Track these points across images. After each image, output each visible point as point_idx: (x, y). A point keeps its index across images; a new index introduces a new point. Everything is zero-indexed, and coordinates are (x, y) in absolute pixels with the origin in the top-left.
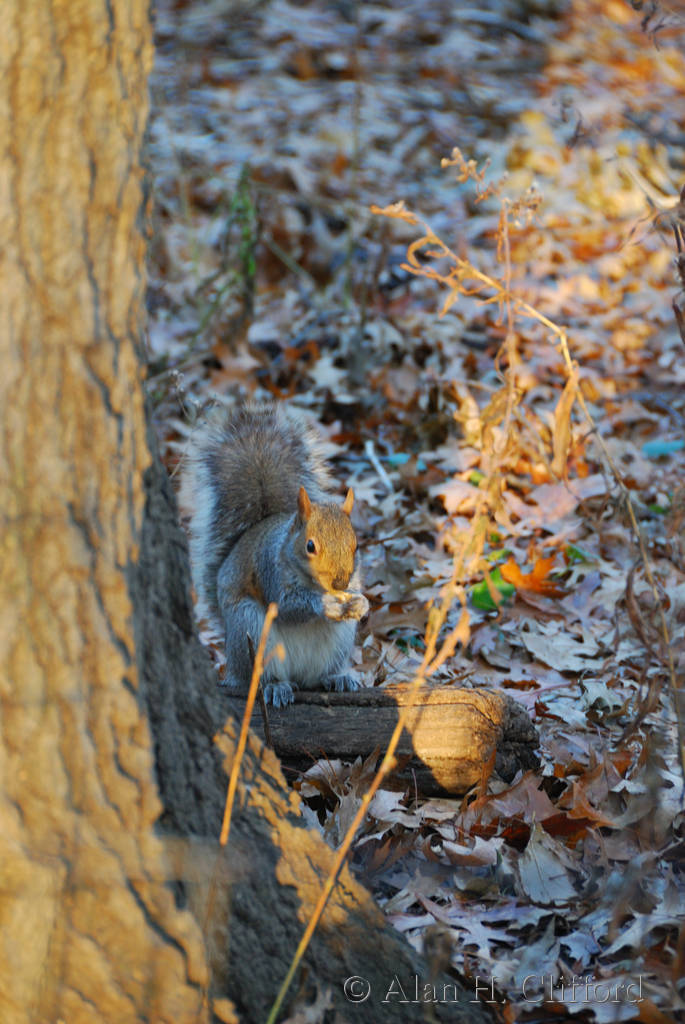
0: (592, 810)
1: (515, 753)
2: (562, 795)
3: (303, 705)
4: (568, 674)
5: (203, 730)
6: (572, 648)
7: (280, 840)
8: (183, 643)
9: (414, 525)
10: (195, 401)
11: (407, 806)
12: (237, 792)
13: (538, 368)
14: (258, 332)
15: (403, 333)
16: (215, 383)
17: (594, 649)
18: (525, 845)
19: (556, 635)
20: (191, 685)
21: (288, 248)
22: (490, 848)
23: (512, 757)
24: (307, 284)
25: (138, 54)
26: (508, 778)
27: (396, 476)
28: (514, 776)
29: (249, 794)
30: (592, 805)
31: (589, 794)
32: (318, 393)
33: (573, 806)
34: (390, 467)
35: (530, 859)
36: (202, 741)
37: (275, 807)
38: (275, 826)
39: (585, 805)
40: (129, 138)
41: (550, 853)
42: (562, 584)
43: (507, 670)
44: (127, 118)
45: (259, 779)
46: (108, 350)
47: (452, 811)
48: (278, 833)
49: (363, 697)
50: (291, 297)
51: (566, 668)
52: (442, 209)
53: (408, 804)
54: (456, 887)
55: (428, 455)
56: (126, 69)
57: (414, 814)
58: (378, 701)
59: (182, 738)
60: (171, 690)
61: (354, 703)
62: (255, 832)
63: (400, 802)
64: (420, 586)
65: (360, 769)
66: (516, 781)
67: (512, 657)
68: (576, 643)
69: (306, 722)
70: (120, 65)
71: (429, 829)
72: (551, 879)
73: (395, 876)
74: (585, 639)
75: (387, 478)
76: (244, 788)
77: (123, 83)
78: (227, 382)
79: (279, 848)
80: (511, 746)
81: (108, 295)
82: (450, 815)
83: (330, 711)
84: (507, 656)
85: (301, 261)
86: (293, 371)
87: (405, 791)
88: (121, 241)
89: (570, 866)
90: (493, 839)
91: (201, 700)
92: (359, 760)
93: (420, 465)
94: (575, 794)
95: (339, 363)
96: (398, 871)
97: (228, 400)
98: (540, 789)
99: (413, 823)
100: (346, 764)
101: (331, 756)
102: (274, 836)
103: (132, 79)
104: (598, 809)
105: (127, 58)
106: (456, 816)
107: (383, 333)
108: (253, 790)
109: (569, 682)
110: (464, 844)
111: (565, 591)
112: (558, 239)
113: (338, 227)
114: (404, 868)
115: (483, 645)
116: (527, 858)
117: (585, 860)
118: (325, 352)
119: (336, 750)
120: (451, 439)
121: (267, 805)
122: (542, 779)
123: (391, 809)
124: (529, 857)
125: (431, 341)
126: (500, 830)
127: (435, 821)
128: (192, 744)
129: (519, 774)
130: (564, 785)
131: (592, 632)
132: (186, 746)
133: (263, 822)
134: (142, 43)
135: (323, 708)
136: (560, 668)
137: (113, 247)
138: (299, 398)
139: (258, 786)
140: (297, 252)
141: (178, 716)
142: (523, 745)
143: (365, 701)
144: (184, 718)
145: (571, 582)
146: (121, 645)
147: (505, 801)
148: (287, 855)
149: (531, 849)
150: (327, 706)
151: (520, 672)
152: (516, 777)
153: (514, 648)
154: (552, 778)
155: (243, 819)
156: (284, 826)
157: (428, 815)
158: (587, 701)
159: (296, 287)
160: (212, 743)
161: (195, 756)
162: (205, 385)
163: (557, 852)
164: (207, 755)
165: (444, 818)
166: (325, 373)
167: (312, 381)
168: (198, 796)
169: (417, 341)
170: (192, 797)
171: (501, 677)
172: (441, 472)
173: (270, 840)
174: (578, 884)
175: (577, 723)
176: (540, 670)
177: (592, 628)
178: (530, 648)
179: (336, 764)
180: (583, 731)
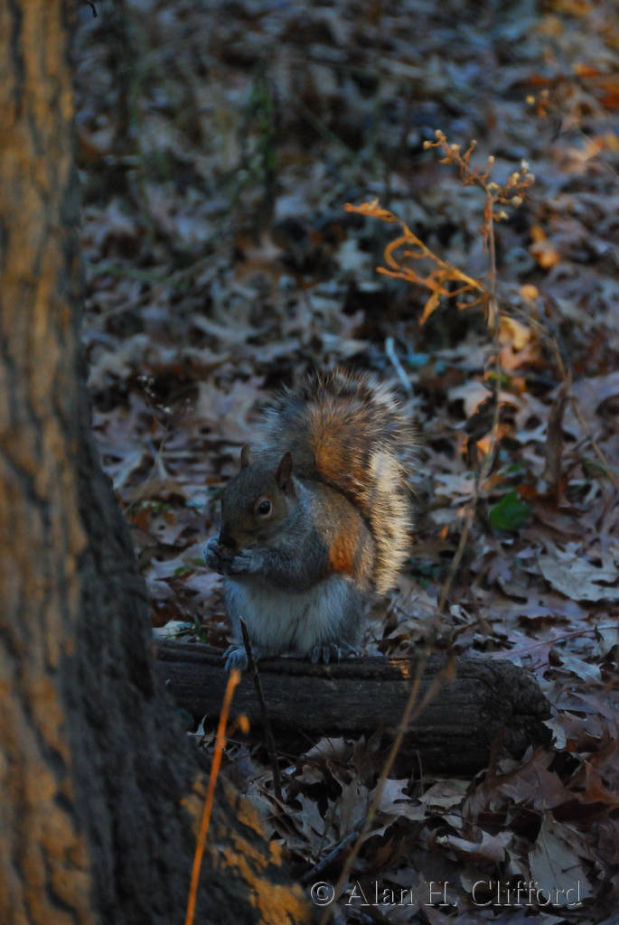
0: (606, 792)
1: (525, 726)
2: (574, 774)
3: (305, 677)
4: (585, 604)
5: (167, 796)
6: (590, 574)
7: (257, 902)
8: (143, 704)
9: (432, 432)
10: (219, 294)
11: (409, 795)
12: (207, 855)
13: (562, 244)
14: (286, 207)
15: (428, 210)
16: (239, 275)
17: (613, 574)
18: (536, 837)
19: (574, 560)
20: (153, 747)
21: (318, 112)
22: (496, 843)
23: (522, 731)
24: (337, 152)
25: (54, 104)
26: (518, 756)
27: (415, 378)
28: (524, 753)
29: (222, 855)
30: (605, 784)
31: (601, 772)
32: (341, 283)
33: (586, 785)
34: (410, 369)
35: (541, 852)
36: (167, 807)
37: (252, 863)
38: (252, 886)
39: (599, 784)
40: (46, 197)
41: (561, 842)
42: (581, 500)
43: (523, 601)
44: (43, 176)
45: (235, 836)
46: (29, 434)
47: (459, 794)
48: (256, 894)
49: (366, 668)
50: (319, 170)
51: (584, 598)
52: (474, 58)
53: (412, 792)
54: (463, 889)
55: (448, 353)
56: (39, 122)
57: (420, 803)
58: (381, 673)
59: (144, 809)
60: (130, 757)
61: (358, 676)
62: (229, 897)
63: (404, 791)
64: (436, 507)
65: (364, 748)
66: (526, 759)
67: (529, 586)
68: (594, 569)
69: (308, 696)
70: (32, 119)
71: (436, 820)
72: (564, 871)
73: (399, 872)
74: (604, 562)
75: (406, 379)
76: (216, 850)
77: (37, 138)
78: (251, 274)
79: (258, 910)
80: (520, 719)
81: (29, 372)
82: (457, 800)
83: (332, 684)
84: (524, 584)
85: (333, 127)
86: (318, 253)
87: (409, 777)
88: (41, 313)
89: (583, 854)
90: (501, 834)
91: (164, 764)
92: (362, 739)
93: (439, 366)
94: (588, 773)
95: (364, 246)
96: (403, 866)
97: (251, 294)
98: (550, 769)
99: (418, 816)
100: (349, 741)
101: (333, 732)
102: (252, 898)
103: (47, 131)
104: (612, 790)
105: (41, 110)
106: (464, 800)
107: (408, 212)
108: (227, 851)
109: (586, 615)
110: (470, 839)
111: (584, 509)
112: (585, 89)
113: (368, 87)
114: (409, 864)
115: (499, 575)
116: (537, 851)
117: (601, 845)
118: (351, 233)
119: (339, 725)
120: (471, 335)
121: (243, 862)
122: (554, 755)
123: (393, 799)
124: (540, 849)
125: (456, 219)
126: (509, 819)
127: (443, 809)
128: (156, 812)
129: (530, 750)
130: (576, 762)
131: (611, 553)
132: (149, 817)
133: (239, 883)
134: (58, 92)
135: (325, 681)
136: (578, 598)
137: (31, 319)
138: (323, 287)
139: (232, 843)
140: (327, 117)
141: (140, 784)
142: (533, 717)
143: (368, 674)
144: (146, 785)
145: (591, 496)
146: (53, 757)
147: (515, 784)
148: (266, 916)
149: (543, 840)
150: (329, 679)
151: (537, 603)
152: (527, 752)
153: (531, 576)
154: (565, 753)
155: (216, 884)
156: (262, 886)
157: (434, 802)
158: (602, 649)
159: (323, 157)
160: (178, 806)
161: (158, 826)
162: (230, 275)
163: (569, 842)
164: (174, 823)
165: (451, 804)
166: (350, 257)
167: (337, 266)
168: (163, 868)
169: (440, 220)
170: (155, 874)
171: (517, 609)
172: (461, 371)
173: (248, 903)
174: (592, 876)
175: (591, 679)
176: (558, 601)
177: (611, 549)
178: (547, 577)
179: (338, 743)
180: (599, 687)
